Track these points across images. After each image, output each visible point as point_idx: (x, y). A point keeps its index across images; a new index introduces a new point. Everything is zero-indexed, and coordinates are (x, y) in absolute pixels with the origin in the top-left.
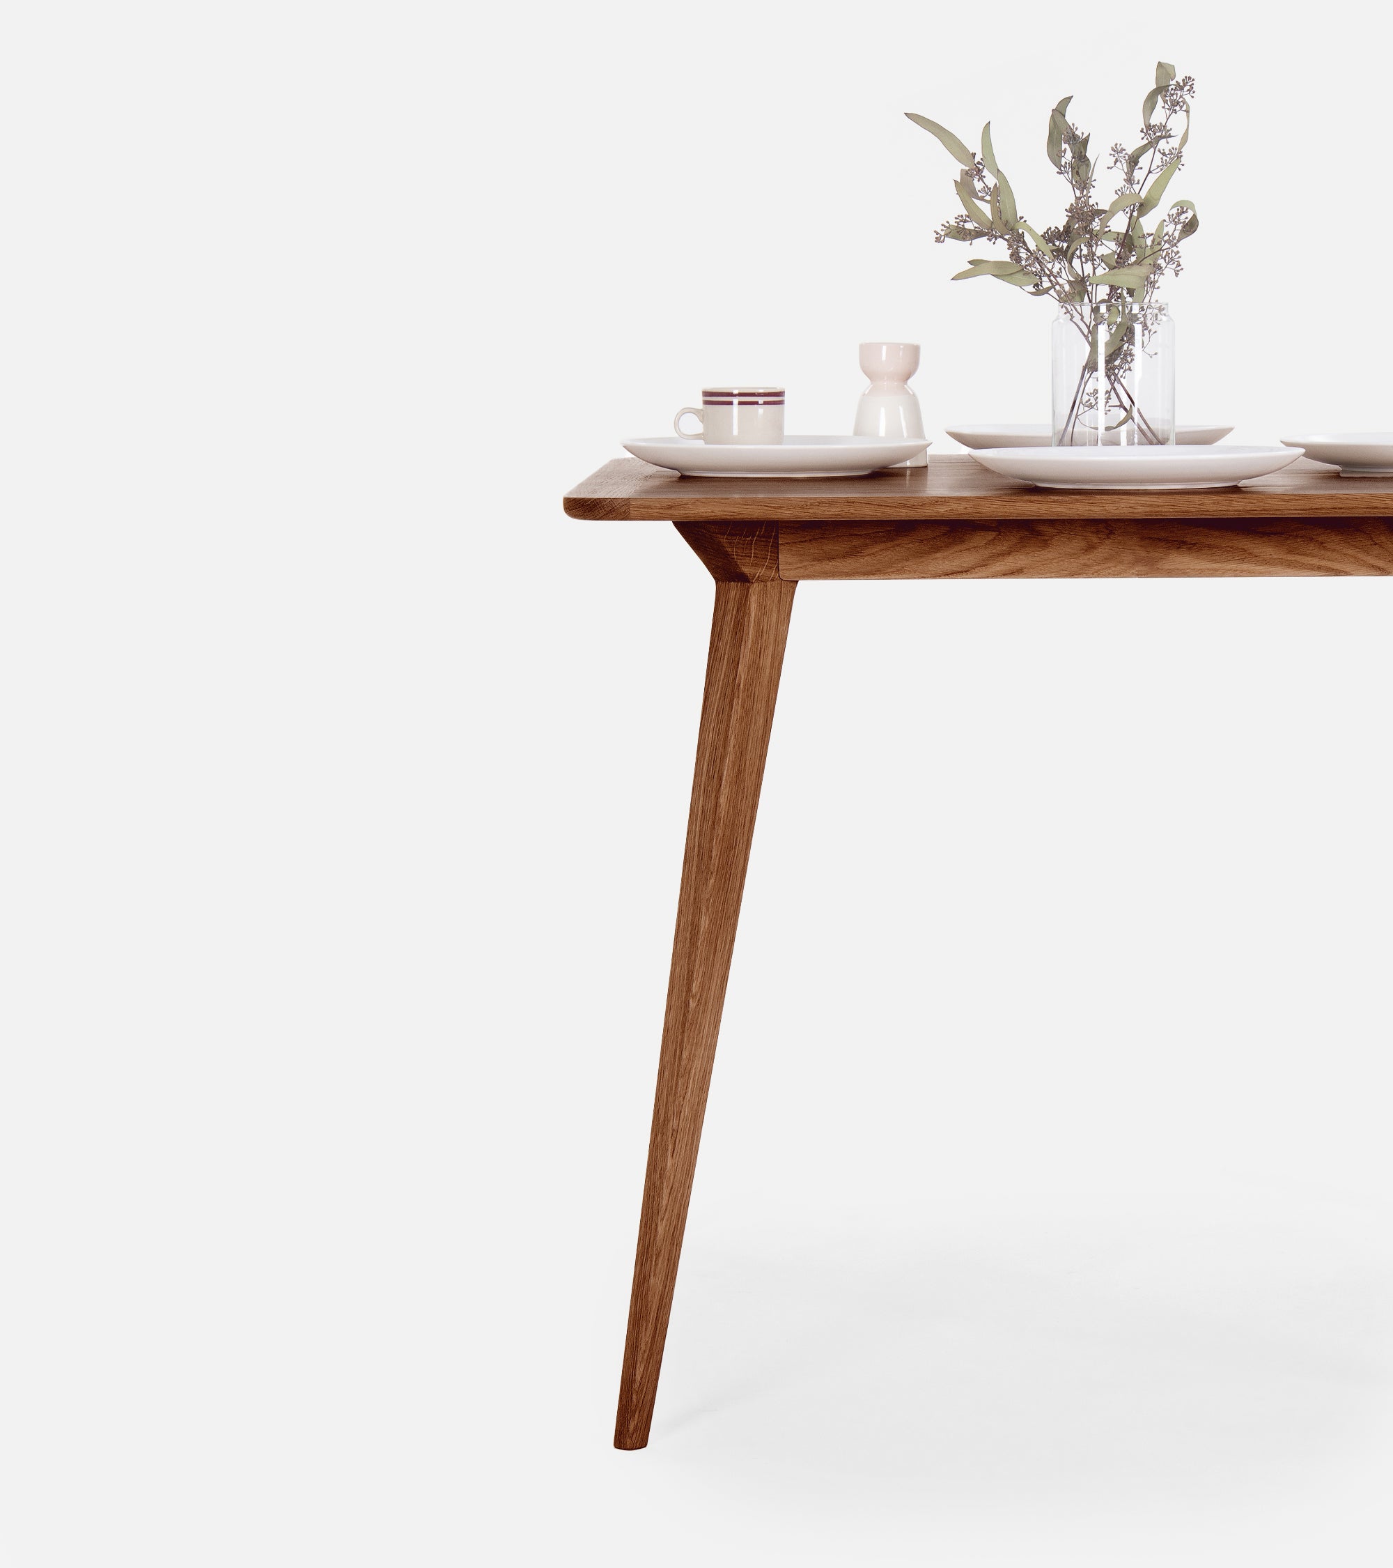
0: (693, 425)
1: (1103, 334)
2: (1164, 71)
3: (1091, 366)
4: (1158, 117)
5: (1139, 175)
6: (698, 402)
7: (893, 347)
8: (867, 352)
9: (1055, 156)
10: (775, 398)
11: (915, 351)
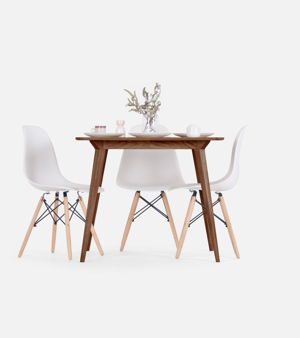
0: (94, 131)
1: (149, 119)
2: (157, 84)
3: (147, 123)
4: (156, 90)
5: (154, 98)
6: (94, 128)
7: (121, 121)
8: (117, 122)
9: (144, 95)
10: (105, 127)
11: (124, 122)
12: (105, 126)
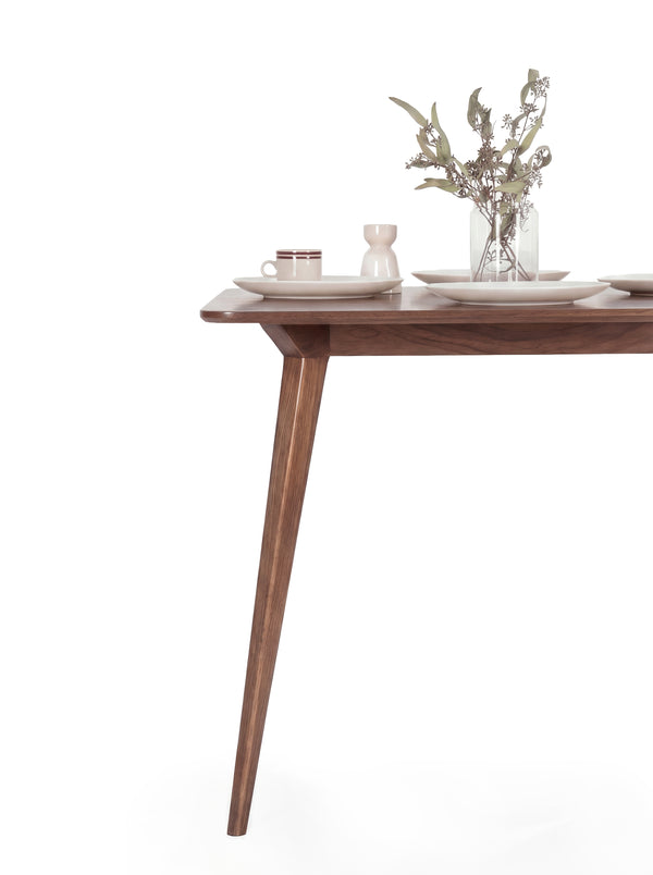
0: (271, 270)
1: (499, 220)
2: (532, 73)
3: (492, 237)
6: (274, 257)
7: (382, 227)
8: (368, 229)
9: (472, 120)
10: (316, 255)
11: (394, 229)
12: (319, 253)
